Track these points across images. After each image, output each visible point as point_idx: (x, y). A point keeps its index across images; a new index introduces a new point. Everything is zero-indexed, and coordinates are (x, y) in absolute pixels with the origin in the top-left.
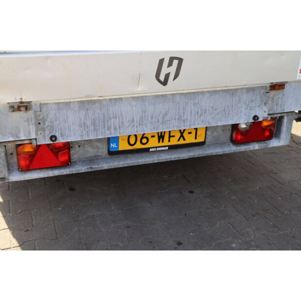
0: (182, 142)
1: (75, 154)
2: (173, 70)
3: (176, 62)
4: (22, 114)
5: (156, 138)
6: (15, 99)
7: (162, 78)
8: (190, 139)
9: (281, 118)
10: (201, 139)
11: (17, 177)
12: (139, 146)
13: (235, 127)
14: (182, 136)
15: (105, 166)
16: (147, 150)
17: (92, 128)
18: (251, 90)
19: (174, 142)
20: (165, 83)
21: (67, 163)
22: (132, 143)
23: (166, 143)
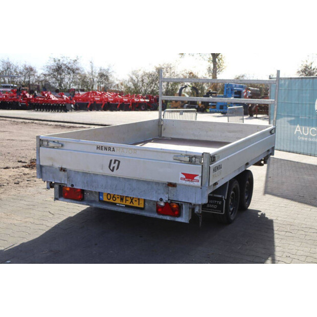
0: (131, 205)
1: (86, 197)
3: (117, 162)
5: (119, 199)
7: (111, 168)
8: (136, 204)
10: (142, 206)
12: (111, 201)
14: (132, 201)
16: (115, 204)
17: (86, 185)
18: (157, 183)
19: (128, 203)
20: (112, 170)
22: (109, 198)
23: (124, 203)
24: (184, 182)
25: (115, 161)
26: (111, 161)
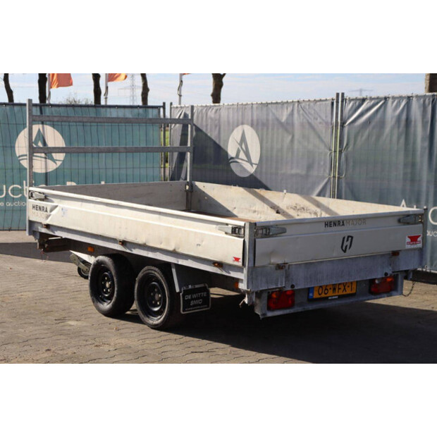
0: (344, 293)
1: (298, 299)
2: (348, 243)
3: (350, 238)
4: (279, 272)
5: (332, 290)
6: (280, 262)
7: (344, 248)
8: (349, 291)
9: (397, 275)
10: (354, 291)
11: (270, 314)
12: (323, 295)
13: (372, 281)
14: (345, 289)
15: (311, 307)
16: (326, 298)
18: (383, 256)
19: (341, 293)
20: (345, 251)
21: (291, 306)
22: (320, 292)
23: (337, 294)
24: (409, 247)
25: (348, 237)
26: (344, 238)
